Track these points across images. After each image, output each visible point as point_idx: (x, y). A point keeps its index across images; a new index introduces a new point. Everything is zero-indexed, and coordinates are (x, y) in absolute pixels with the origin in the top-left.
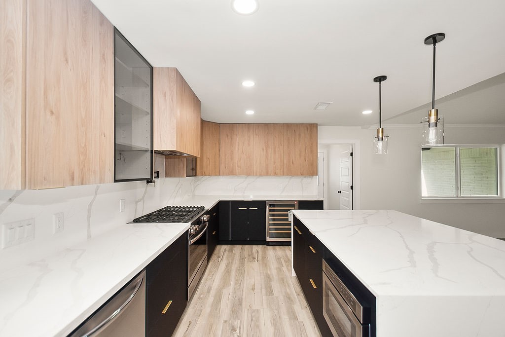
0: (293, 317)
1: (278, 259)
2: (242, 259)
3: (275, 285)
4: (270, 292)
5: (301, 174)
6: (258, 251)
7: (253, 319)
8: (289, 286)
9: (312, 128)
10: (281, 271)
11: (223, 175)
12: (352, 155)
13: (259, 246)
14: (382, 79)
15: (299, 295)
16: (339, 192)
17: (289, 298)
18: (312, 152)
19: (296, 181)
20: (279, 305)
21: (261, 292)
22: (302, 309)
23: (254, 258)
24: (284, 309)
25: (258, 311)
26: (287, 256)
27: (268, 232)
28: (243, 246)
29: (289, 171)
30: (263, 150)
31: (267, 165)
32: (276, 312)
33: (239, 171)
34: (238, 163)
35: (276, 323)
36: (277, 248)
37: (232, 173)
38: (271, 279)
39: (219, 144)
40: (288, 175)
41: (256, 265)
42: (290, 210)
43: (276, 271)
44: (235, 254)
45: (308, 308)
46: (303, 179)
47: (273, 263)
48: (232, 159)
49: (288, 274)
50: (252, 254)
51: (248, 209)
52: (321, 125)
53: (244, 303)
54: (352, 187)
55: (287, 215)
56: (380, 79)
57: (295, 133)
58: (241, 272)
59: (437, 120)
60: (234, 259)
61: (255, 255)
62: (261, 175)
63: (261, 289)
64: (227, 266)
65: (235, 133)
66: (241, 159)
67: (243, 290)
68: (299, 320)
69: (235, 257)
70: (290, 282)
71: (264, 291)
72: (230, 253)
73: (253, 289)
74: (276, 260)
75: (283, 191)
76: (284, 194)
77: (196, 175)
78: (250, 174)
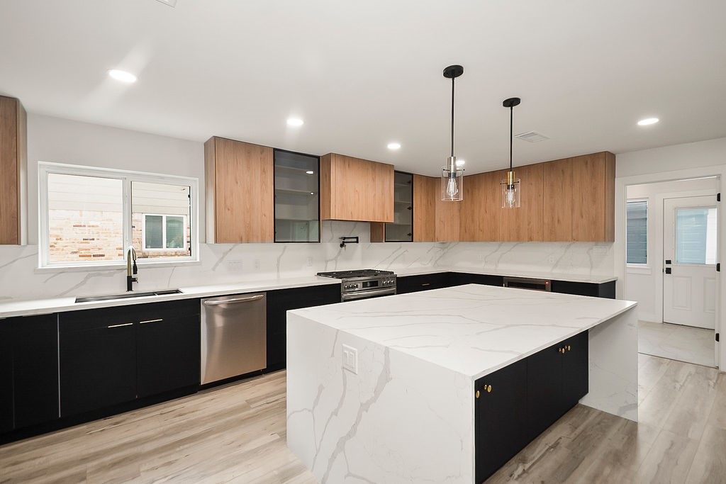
9: (597, 161)
19: (579, 251)
31: (519, 227)
40: (551, 240)
46: (592, 249)
56: (511, 103)
75: (555, 266)
76: (555, 271)
77: (412, 241)
78: (494, 240)
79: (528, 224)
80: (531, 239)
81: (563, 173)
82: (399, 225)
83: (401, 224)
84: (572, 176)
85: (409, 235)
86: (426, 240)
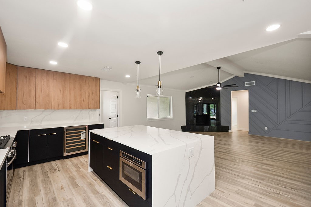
0: (96, 192)
1: (76, 165)
2: (45, 173)
3: (79, 181)
4: (75, 185)
5: (89, 108)
6: (57, 165)
7: (69, 205)
8: (88, 178)
9: (97, 80)
10: (80, 171)
11: (20, 109)
12: (118, 97)
13: (57, 161)
14: (139, 63)
15: (96, 180)
16: (110, 119)
17: (91, 184)
18: (96, 95)
19: (85, 113)
20: (85, 190)
21: (70, 188)
22: (100, 186)
23: (55, 170)
24: (88, 191)
25: (71, 199)
26: (81, 162)
27: (65, 149)
28: (42, 164)
29: (81, 107)
30: (60, 91)
31: (64, 102)
32: (84, 195)
33: (37, 105)
34: (37, 100)
35: (86, 200)
36: (73, 159)
37: (30, 107)
38: (74, 178)
39: (17, 83)
40: (80, 109)
41: (58, 173)
42: (82, 132)
43: (76, 173)
44: (36, 171)
45: (103, 185)
46: (90, 112)
47: (72, 168)
48: (30, 96)
49: (85, 172)
50: (53, 167)
51: (47, 135)
52: (102, 79)
53: (58, 200)
54: (118, 116)
55: (80, 135)
57: (85, 81)
58: (47, 181)
59: (161, 85)
60: (36, 175)
61: (56, 167)
62: (58, 109)
63: (69, 186)
64: (32, 181)
65: (34, 75)
66: (39, 97)
67: (54, 192)
68: (100, 193)
69: (37, 174)
70: (88, 176)
71: (71, 187)
72: (31, 172)
73: (62, 188)
74: (74, 166)
78: (48, 109)
79: (70, 101)
80: (70, 108)
84: (89, 84)
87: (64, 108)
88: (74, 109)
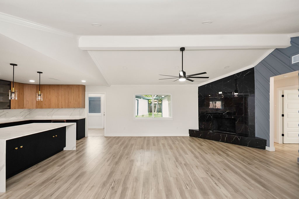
31: (58, 104)
46: (80, 110)
75: (71, 115)
76: (71, 117)
77: (10, 109)
78: (50, 108)
79: (61, 103)
80: (62, 108)
81: (71, 89)
82: (3, 102)
83: (3, 101)
84: (73, 90)
85: (8, 106)
86: (18, 108)
87: (58, 108)
88: (64, 108)
